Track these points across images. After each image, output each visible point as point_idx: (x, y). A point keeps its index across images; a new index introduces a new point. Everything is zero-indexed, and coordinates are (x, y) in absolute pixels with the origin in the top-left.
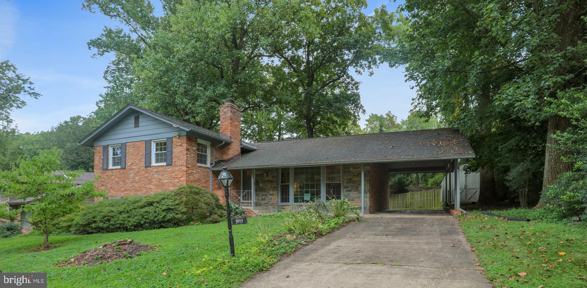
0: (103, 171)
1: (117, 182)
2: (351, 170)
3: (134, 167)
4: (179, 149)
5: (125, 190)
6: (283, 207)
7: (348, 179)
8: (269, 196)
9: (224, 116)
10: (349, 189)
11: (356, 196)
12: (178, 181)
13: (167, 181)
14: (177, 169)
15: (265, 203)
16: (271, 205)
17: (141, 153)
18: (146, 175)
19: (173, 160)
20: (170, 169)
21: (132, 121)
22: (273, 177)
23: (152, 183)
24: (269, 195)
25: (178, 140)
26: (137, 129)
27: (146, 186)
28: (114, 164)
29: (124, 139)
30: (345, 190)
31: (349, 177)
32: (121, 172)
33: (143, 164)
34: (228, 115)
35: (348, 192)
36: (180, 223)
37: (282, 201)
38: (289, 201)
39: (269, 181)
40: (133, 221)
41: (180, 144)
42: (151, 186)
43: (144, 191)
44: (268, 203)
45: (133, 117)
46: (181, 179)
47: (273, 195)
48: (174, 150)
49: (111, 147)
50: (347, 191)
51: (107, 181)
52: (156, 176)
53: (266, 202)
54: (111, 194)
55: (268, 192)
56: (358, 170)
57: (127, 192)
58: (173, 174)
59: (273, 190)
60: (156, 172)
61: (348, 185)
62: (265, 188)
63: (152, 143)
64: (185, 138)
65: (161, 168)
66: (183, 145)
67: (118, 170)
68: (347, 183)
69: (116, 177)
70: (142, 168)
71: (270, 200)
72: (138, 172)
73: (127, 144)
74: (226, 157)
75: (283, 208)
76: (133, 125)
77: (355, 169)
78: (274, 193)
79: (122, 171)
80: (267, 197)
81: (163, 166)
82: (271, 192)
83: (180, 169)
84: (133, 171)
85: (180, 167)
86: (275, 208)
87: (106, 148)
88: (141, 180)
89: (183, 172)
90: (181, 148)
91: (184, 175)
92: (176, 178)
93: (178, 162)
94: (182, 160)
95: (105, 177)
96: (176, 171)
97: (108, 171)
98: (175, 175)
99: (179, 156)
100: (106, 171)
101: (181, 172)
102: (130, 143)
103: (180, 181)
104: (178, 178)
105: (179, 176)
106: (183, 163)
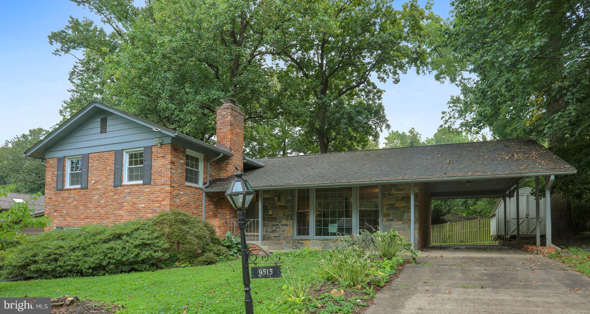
0: (56, 192)
1: (76, 207)
2: (394, 192)
3: (98, 187)
4: (161, 162)
5: (87, 218)
6: (301, 241)
7: (389, 205)
8: (281, 227)
9: (222, 121)
10: (391, 218)
11: (400, 227)
12: (158, 205)
13: (143, 205)
14: (157, 189)
15: (275, 237)
16: (283, 239)
17: (109, 168)
18: (115, 197)
19: (153, 177)
20: (148, 190)
21: (97, 124)
22: (287, 203)
23: (123, 208)
24: (282, 225)
25: (159, 150)
26: (104, 135)
27: (115, 212)
28: (72, 183)
29: (86, 149)
30: (385, 219)
31: (390, 202)
32: (81, 193)
33: (111, 182)
34: (227, 119)
35: (389, 223)
36: (160, 265)
37: (299, 233)
38: (308, 234)
39: (281, 207)
40: (91, 261)
41: (162, 155)
42: (121, 212)
43: (112, 218)
44: (279, 237)
45: (99, 120)
46: (163, 203)
47: (286, 225)
48: (154, 164)
49: (69, 159)
50: (387, 221)
51: (62, 205)
52: (128, 198)
53: (277, 234)
54: (66, 223)
55: (281, 222)
56: (402, 192)
57: (88, 220)
58: (153, 196)
59: (287, 219)
60: (129, 193)
61: (390, 212)
62: (276, 216)
63: (125, 153)
64: (169, 147)
65: (136, 188)
66: (167, 157)
67: (76, 191)
68: (387, 209)
69: (74, 200)
70: (110, 187)
71: (282, 233)
72: (104, 193)
73: (90, 155)
74: (225, 175)
75: (300, 243)
76: (99, 130)
77: (398, 191)
78: (289, 223)
79: (83, 191)
80: (278, 228)
81: (139, 185)
82: (284, 222)
83: (162, 189)
84: (99, 192)
85: (162, 187)
86: (290, 243)
87: (61, 161)
88: (108, 203)
89: (166, 193)
90: (163, 160)
91: (168, 197)
92: (156, 201)
93: (158, 179)
94: (164, 177)
95: (60, 199)
96: (156, 191)
97: (64, 191)
98: (155, 197)
99: (161, 171)
100: (61, 192)
101: (163, 193)
102: (94, 154)
103: (162, 205)
104: (158, 201)
105: (161, 199)
106: (166, 180)
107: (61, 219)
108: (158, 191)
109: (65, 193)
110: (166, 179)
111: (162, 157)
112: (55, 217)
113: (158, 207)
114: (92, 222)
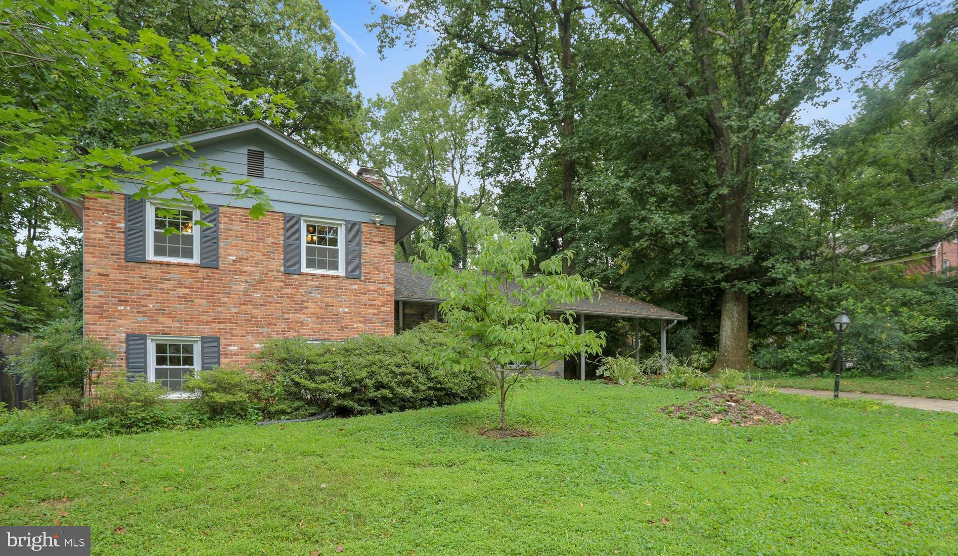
0: (124, 264)
1: (185, 299)
3: (246, 268)
4: (379, 249)
5: (216, 320)
12: (375, 311)
13: (346, 310)
14: (371, 288)
17: (271, 240)
18: (286, 291)
19: (363, 270)
20: (356, 287)
21: (238, 158)
23: (305, 311)
25: (375, 232)
26: (257, 181)
27: (286, 316)
28: (164, 252)
29: (212, 196)
32: (200, 275)
33: (277, 264)
41: (380, 240)
42: (301, 317)
43: (282, 325)
45: (245, 151)
46: (383, 309)
48: (366, 250)
49: (152, 203)
51: (142, 292)
52: (316, 295)
54: (155, 327)
57: (222, 326)
58: (364, 299)
60: (316, 287)
64: (392, 230)
65: (332, 282)
66: (388, 243)
67: (187, 269)
69: (180, 285)
70: (275, 273)
72: (261, 282)
73: (221, 209)
76: (245, 169)
79: (203, 273)
81: (338, 277)
83: (381, 289)
84: (248, 279)
85: (381, 286)
88: (269, 300)
89: (387, 295)
90: (383, 248)
91: (390, 301)
92: (371, 305)
93: (374, 274)
94: (384, 272)
95: (136, 280)
96: (370, 291)
97: (147, 266)
98: (369, 300)
99: (378, 263)
100: (139, 265)
101: (383, 295)
102: (234, 210)
103: (381, 312)
104: (375, 305)
105: (380, 303)
106: (387, 277)
107: (140, 319)
108: (373, 291)
109: (150, 268)
110: (387, 275)
111: (379, 242)
112: (122, 315)
113: (374, 314)
114: (232, 329)
